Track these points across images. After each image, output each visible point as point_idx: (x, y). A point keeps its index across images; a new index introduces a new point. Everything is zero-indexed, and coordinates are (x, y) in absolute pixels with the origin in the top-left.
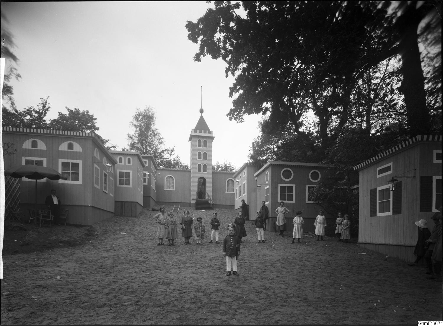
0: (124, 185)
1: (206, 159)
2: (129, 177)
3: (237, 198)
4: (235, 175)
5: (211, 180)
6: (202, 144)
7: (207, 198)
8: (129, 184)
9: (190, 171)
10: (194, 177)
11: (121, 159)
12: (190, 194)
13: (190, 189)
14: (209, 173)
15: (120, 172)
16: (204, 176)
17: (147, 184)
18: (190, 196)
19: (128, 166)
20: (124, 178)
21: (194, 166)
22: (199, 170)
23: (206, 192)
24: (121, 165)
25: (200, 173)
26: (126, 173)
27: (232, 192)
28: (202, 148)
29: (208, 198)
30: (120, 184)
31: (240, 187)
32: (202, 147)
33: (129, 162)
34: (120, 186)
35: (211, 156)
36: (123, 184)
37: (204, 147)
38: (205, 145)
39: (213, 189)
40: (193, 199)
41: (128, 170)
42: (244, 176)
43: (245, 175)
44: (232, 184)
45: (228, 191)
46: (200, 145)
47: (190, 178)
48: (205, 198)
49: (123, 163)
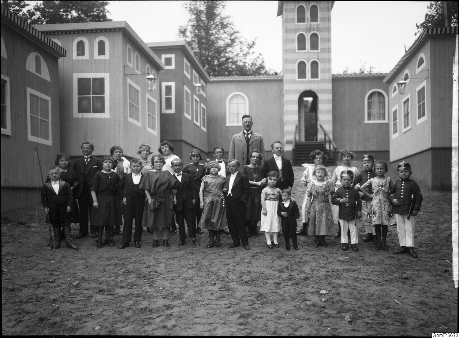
0: (90, 112)
1: (317, 49)
2: (102, 90)
3: (395, 131)
4: (385, 80)
5: (329, 96)
6: (308, 15)
7: (320, 136)
8: (102, 110)
9: (282, 80)
10: (289, 92)
11: (81, 46)
12: (283, 129)
13: (282, 120)
14: (323, 81)
15: (80, 80)
16: (313, 87)
17: (173, 111)
18: (283, 135)
19: (100, 60)
20: (90, 95)
21: (290, 66)
22: (302, 73)
23: (319, 123)
24: (82, 60)
25: (302, 82)
26: (95, 80)
27: (380, 120)
28: (307, 23)
29: (323, 137)
30: (81, 110)
31: (405, 103)
32: (308, 21)
33: (102, 51)
34: (80, 115)
35: (329, 40)
36: (88, 111)
37: (312, 21)
38: (314, 18)
39: (334, 117)
40: (288, 142)
41: (100, 72)
42: (418, 70)
43: (423, 65)
44: (380, 102)
45: (369, 118)
46: (301, 19)
47: (281, 96)
48: (317, 139)
49: (86, 56)
